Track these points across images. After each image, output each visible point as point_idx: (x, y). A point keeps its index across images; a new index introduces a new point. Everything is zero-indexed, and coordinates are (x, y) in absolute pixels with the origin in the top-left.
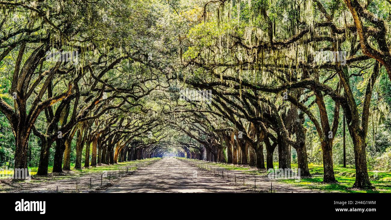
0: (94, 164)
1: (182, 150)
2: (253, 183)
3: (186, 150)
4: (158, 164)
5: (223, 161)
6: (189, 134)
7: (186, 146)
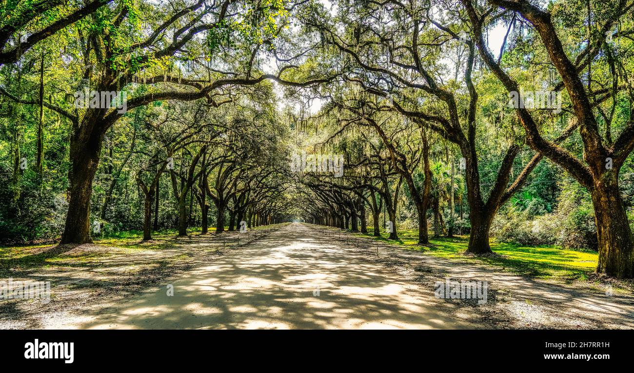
0: (257, 225)
1: (303, 219)
2: (338, 236)
3: (305, 219)
4: (290, 225)
5: (323, 224)
6: (306, 211)
7: (304, 217)
